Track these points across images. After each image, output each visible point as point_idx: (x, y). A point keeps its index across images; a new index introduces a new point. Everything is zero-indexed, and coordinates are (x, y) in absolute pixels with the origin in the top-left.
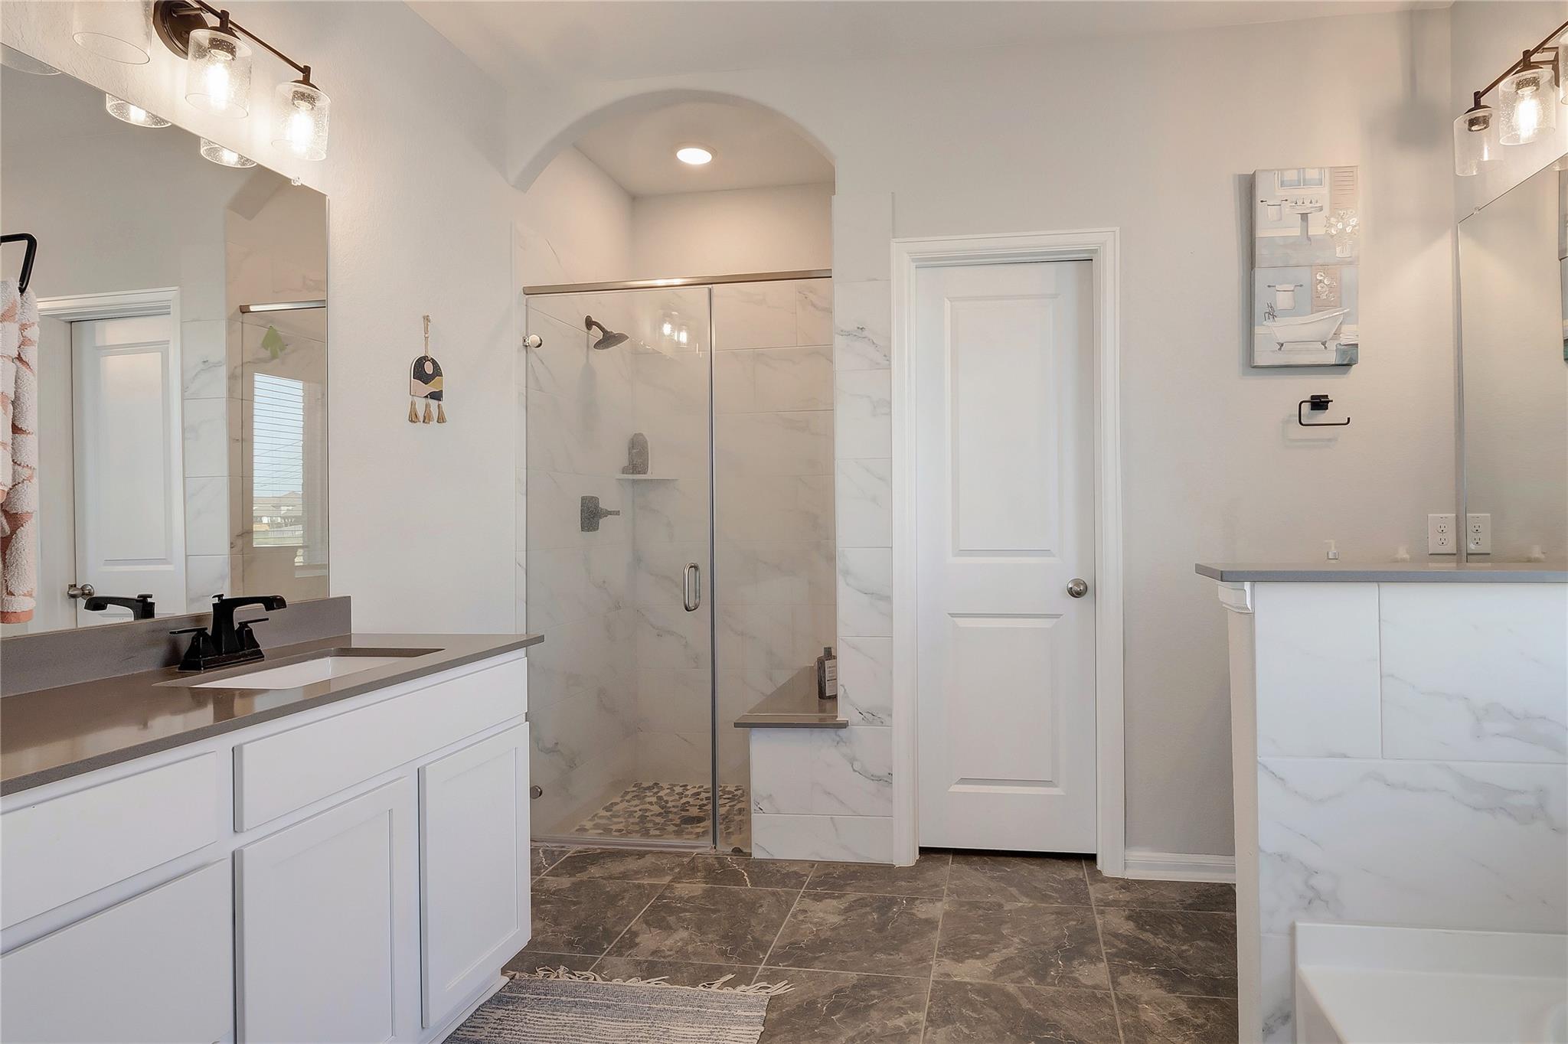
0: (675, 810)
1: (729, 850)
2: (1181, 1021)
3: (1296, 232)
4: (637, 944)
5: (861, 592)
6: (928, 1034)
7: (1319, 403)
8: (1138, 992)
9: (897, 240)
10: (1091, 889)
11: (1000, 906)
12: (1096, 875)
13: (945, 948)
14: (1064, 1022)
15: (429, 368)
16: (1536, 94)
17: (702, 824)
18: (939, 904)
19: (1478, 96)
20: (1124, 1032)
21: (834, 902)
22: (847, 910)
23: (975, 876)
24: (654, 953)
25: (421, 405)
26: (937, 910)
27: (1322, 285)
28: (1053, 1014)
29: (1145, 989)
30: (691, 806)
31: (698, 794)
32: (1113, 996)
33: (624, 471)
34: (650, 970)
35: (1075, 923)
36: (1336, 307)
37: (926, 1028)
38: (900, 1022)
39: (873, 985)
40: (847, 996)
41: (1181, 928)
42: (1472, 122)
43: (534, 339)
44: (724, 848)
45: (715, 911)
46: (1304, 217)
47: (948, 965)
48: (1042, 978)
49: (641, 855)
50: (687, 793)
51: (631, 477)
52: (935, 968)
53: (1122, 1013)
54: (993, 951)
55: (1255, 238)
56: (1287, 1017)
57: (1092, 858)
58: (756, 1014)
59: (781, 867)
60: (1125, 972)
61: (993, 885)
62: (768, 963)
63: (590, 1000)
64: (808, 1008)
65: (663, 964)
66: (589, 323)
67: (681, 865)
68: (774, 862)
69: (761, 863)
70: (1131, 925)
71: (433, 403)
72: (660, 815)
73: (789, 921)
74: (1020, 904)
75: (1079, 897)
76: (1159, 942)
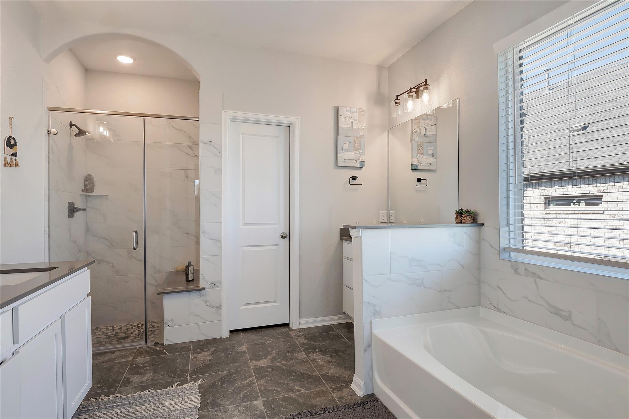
0: (113, 336)
1: (153, 344)
2: (330, 362)
3: (349, 126)
4: (132, 381)
5: (210, 239)
6: (258, 383)
7: (354, 178)
8: (316, 357)
9: (225, 111)
10: (291, 333)
11: (265, 343)
12: (291, 329)
13: (252, 358)
14: (298, 370)
15: (12, 142)
16: (412, 100)
17: (129, 339)
18: (244, 346)
19: (397, 96)
20: (316, 368)
21: (206, 353)
22: (212, 354)
23: (252, 336)
24: (141, 382)
25: (9, 158)
26: (244, 348)
27: (356, 143)
28: (294, 368)
29: (317, 356)
30: (119, 333)
31: (121, 328)
32: (309, 360)
33: (83, 191)
34: (143, 388)
35: (290, 343)
36: (359, 150)
37: (257, 381)
38: (247, 381)
39: (233, 374)
40: (225, 379)
41: (321, 339)
42: (396, 103)
43: (53, 130)
44: (150, 344)
45: (159, 365)
46: (352, 122)
47: (255, 363)
48: (286, 360)
49: (113, 352)
50: (115, 328)
51: (85, 193)
52: (251, 364)
53: (313, 364)
54: (268, 356)
55: (338, 127)
56: (370, 346)
57: (287, 325)
58: (196, 391)
59: (178, 346)
60: (310, 353)
61: (259, 337)
62: (190, 375)
63: (124, 403)
64: (214, 385)
65: (148, 385)
66: (71, 125)
67: (134, 352)
68: (174, 344)
69: (168, 346)
70: (306, 341)
71: (14, 158)
72: (106, 338)
73: (191, 362)
74: (271, 341)
75: (289, 336)
76: (316, 343)
